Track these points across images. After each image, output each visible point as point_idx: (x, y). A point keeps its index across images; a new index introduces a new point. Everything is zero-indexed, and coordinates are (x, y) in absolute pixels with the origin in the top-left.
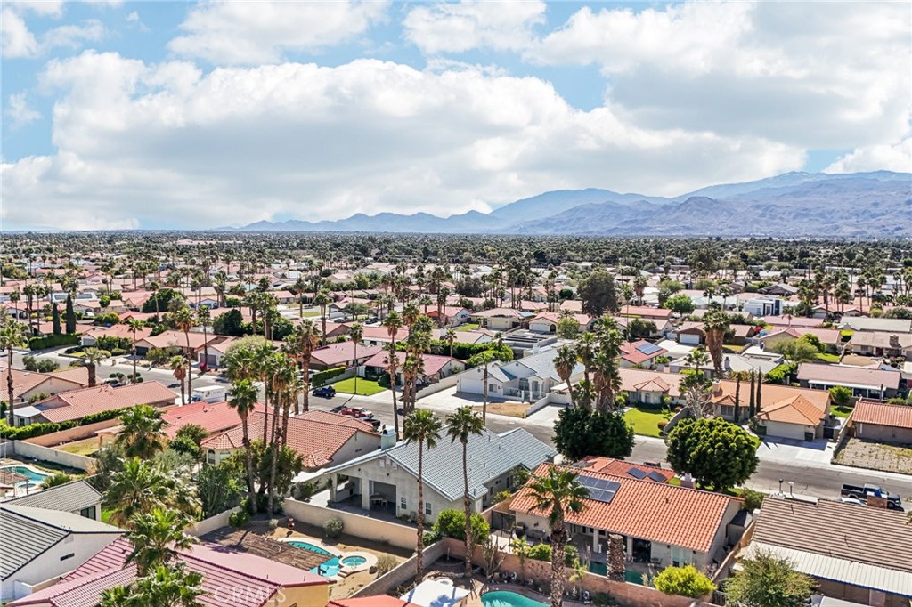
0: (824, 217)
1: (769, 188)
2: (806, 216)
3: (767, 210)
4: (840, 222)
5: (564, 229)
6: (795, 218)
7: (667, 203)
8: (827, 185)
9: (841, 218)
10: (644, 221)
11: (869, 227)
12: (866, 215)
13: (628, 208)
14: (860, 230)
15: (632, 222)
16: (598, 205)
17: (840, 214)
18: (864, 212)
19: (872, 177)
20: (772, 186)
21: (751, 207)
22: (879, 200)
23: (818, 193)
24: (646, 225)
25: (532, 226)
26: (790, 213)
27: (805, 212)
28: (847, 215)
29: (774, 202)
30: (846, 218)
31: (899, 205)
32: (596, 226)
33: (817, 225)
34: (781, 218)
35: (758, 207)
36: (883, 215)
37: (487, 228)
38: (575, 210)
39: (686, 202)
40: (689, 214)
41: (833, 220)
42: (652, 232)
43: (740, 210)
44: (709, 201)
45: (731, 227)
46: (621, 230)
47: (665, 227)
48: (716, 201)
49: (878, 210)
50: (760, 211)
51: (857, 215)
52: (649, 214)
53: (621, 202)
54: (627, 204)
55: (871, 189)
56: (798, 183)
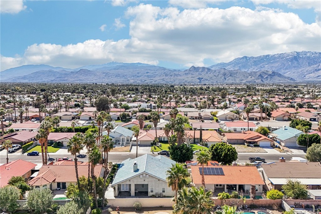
0: (124, 77)
2: (119, 76)
3: (107, 75)
4: (129, 78)
5: (33, 80)
6: (115, 77)
7: (73, 71)
8: (124, 67)
10: (65, 77)
11: (137, 80)
14: (135, 81)
15: (60, 77)
16: (46, 71)
17: (129, 76)
18: (135, 75)
19: (136, 65)
20: (107, 66)
21: (102, 73)
22: (139, 72)
23: (122, 69)
24: (66, 79)
26: (114, 75)
28: (131, 76)
29: (109, 72)
30: (131, 77)
31: (144, 73)
32: (46, 79)
33: (122, 79)
34: (111, 77)
35: (104, 73)
36: (140, 76)
38: (37, 72)
39: (80, 71)
40: (81, 75)
41: (126, 78)
42: (68, 81)
43: (98, 74)
44: (87, 71)
45: (96, 80)
46: (56, 80)
47: (73, 80)
48: (89, 71)
50: (104, 75)
51: (134, 77)
52: (66, 74)
53: (55, 70)
54: (57, 71)
55: (136, 68)
56: (115, 65)
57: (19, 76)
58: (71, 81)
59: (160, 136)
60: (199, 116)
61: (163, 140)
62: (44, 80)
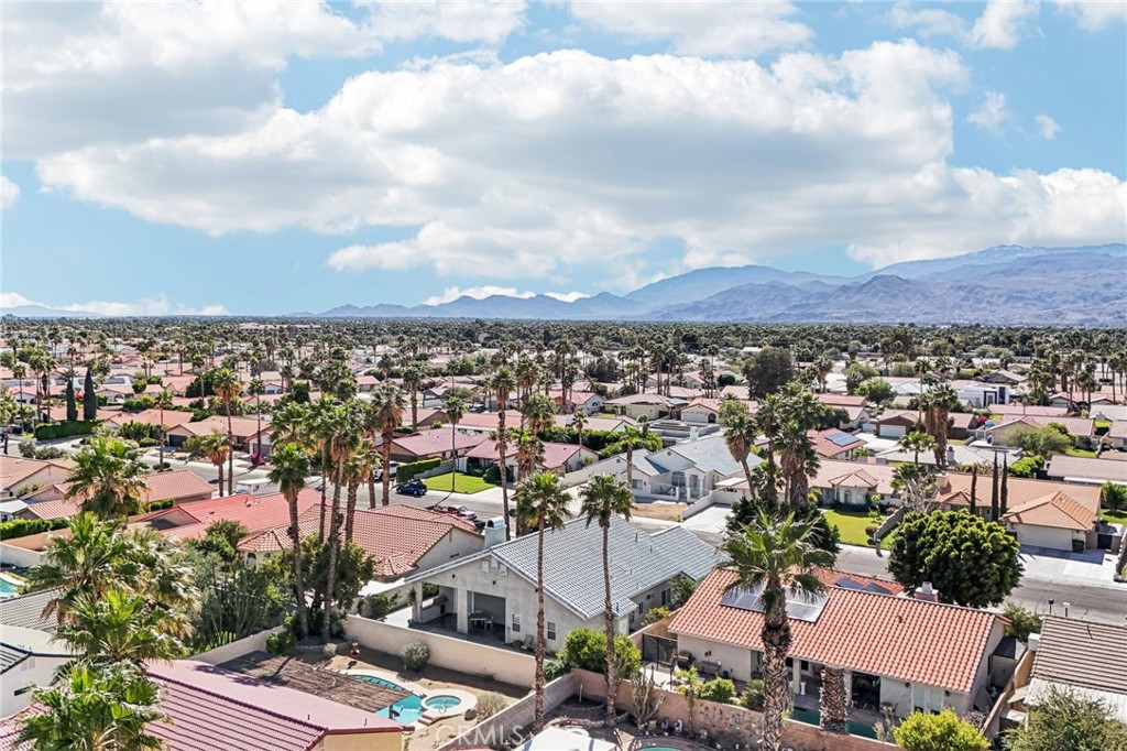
0: (1043, 301)
1: (972, 266)
2: (1022, 298)
3: (972, 292)
4: (1063, 307)
5: (717, 315)
7: (847, 283)
8: (1048, 261)
9: (1065, 302)
10: (817, 305)
11: (1100, 314)
12: (1097, 298)
13: (797, 289)
14: (1089, 317)
15: (802, 306)
16: (760, 285)
17: (1064, 297)
18: (1094, 294)
19: (1102, 252)
20: (976, 262)
21: (952, 288)
22: (1111, 280)
23: (1035, 272)
24: (820, 310)
25: (678, 311)
26: (1000, 296)
27: (1018, 295)
28: (1071, 299)
29: (980, 283)
30: (1072, 302)
32: (758, 311)
33: (1033, 311)
34: (988, 302)
35: (960, 288)
36: (1117, 298)
37: (622, 314)
38: (732, 291)
39: (870, 282)
40: (874, 296)
41: (1054, 305)
42: (827, 319)
43: (937, 292)
44: (898, 281)
45: (925, 314)
46: (788, 316)
47: (843, 313)
48: (907, 281)
49: (1111, 293)
50: (962, 294)
51: (1085, 300)
52: (823, 296)
53: (789, 283)
54: (795, 284)
55: (1101, 267)
56: (1009, 258)
58: (837, 318)
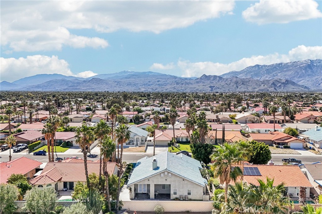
0: (135, 85)
2: (131, 85)
3: (118, 83)
4: (140, 87)
6: (127, 86)
7: (85, 80)
8: (136, 75)
9: (140, 86)
11: (149, 89)
12: (147, 85)
14: (146, 90)
15: (73, 86)
17: (140, 84)
19: (147, 73)
20: (118, 75)
21: (113, 82)
22: (150, 80)
23: (133, 78)
24: (78, 87)
26: (125, 84)
28: (142, 85)
29: (120, 81)
30: (142, 86)
31: (155, 82)
33: (133, 88)
34: (123, 86)
35: (115, 82)
36: (152, 85)
39: (92, 80)
40: (93, 83)
41: (138, 86)
42: (81, 90)
43: (110, 83)
44: (99, 79)
45: (107, 89)
46: (69, 89)
47: (85, 88)
48: (102, 80)
49: (150, 83)
51: (145, 85)
52: (79, 83)
53: (68, 79)
54: (70, 80)
55: (148, 77)
56: (126, 74)
57: (33, 85)
58: (83, 90)
59: (177, 137)
60: (216, 119)
61: (181, 140)
62: (57, 89)
